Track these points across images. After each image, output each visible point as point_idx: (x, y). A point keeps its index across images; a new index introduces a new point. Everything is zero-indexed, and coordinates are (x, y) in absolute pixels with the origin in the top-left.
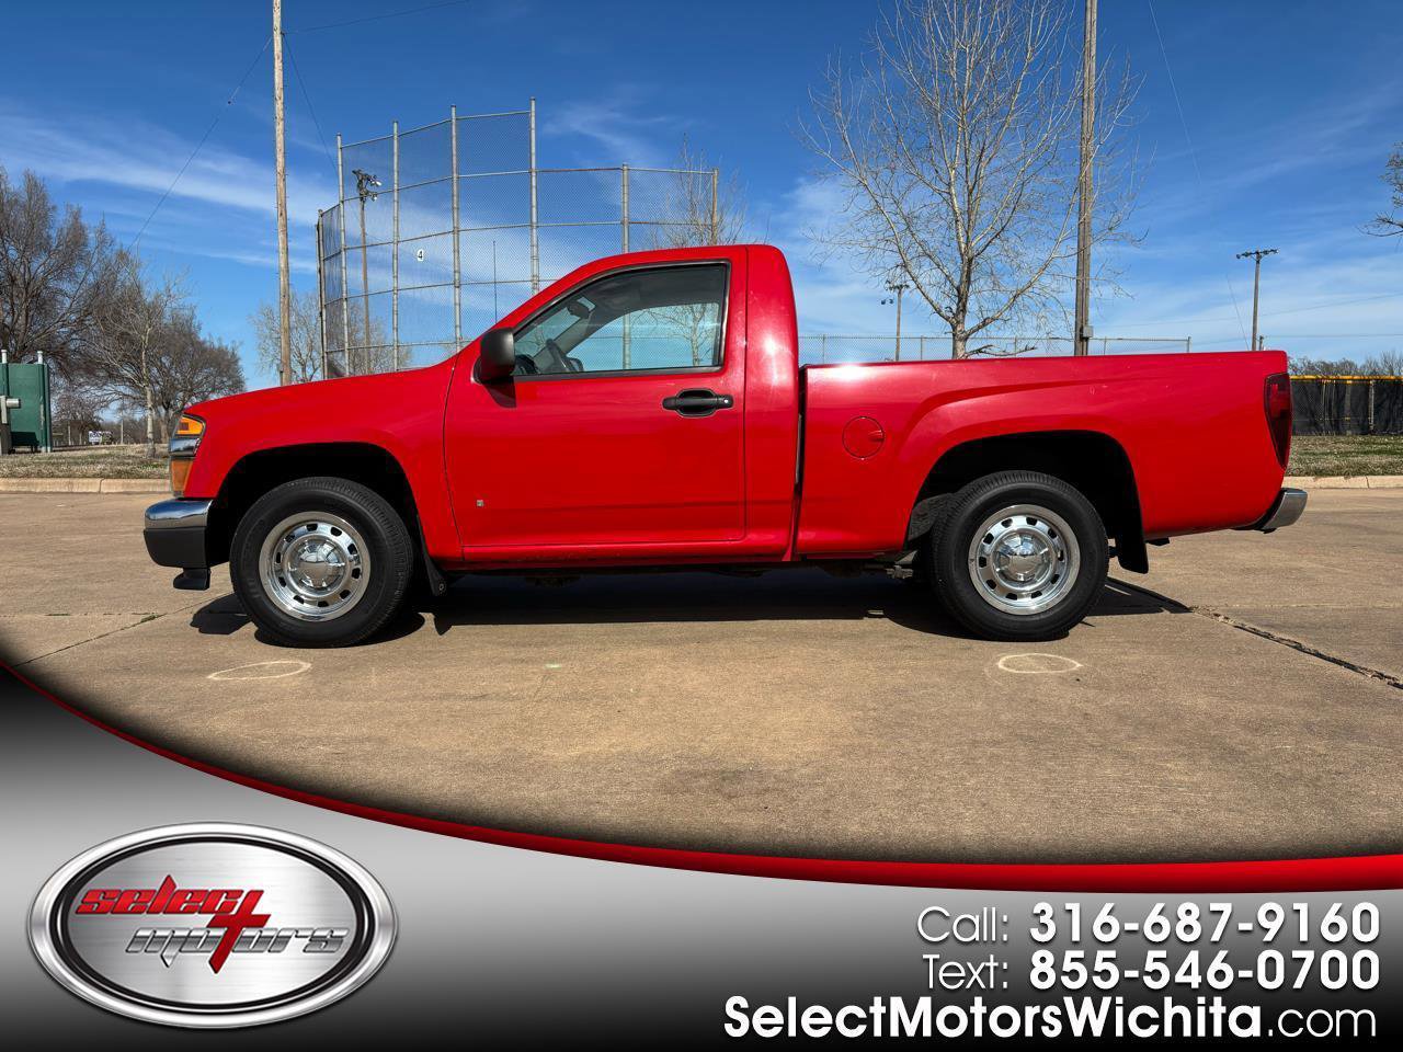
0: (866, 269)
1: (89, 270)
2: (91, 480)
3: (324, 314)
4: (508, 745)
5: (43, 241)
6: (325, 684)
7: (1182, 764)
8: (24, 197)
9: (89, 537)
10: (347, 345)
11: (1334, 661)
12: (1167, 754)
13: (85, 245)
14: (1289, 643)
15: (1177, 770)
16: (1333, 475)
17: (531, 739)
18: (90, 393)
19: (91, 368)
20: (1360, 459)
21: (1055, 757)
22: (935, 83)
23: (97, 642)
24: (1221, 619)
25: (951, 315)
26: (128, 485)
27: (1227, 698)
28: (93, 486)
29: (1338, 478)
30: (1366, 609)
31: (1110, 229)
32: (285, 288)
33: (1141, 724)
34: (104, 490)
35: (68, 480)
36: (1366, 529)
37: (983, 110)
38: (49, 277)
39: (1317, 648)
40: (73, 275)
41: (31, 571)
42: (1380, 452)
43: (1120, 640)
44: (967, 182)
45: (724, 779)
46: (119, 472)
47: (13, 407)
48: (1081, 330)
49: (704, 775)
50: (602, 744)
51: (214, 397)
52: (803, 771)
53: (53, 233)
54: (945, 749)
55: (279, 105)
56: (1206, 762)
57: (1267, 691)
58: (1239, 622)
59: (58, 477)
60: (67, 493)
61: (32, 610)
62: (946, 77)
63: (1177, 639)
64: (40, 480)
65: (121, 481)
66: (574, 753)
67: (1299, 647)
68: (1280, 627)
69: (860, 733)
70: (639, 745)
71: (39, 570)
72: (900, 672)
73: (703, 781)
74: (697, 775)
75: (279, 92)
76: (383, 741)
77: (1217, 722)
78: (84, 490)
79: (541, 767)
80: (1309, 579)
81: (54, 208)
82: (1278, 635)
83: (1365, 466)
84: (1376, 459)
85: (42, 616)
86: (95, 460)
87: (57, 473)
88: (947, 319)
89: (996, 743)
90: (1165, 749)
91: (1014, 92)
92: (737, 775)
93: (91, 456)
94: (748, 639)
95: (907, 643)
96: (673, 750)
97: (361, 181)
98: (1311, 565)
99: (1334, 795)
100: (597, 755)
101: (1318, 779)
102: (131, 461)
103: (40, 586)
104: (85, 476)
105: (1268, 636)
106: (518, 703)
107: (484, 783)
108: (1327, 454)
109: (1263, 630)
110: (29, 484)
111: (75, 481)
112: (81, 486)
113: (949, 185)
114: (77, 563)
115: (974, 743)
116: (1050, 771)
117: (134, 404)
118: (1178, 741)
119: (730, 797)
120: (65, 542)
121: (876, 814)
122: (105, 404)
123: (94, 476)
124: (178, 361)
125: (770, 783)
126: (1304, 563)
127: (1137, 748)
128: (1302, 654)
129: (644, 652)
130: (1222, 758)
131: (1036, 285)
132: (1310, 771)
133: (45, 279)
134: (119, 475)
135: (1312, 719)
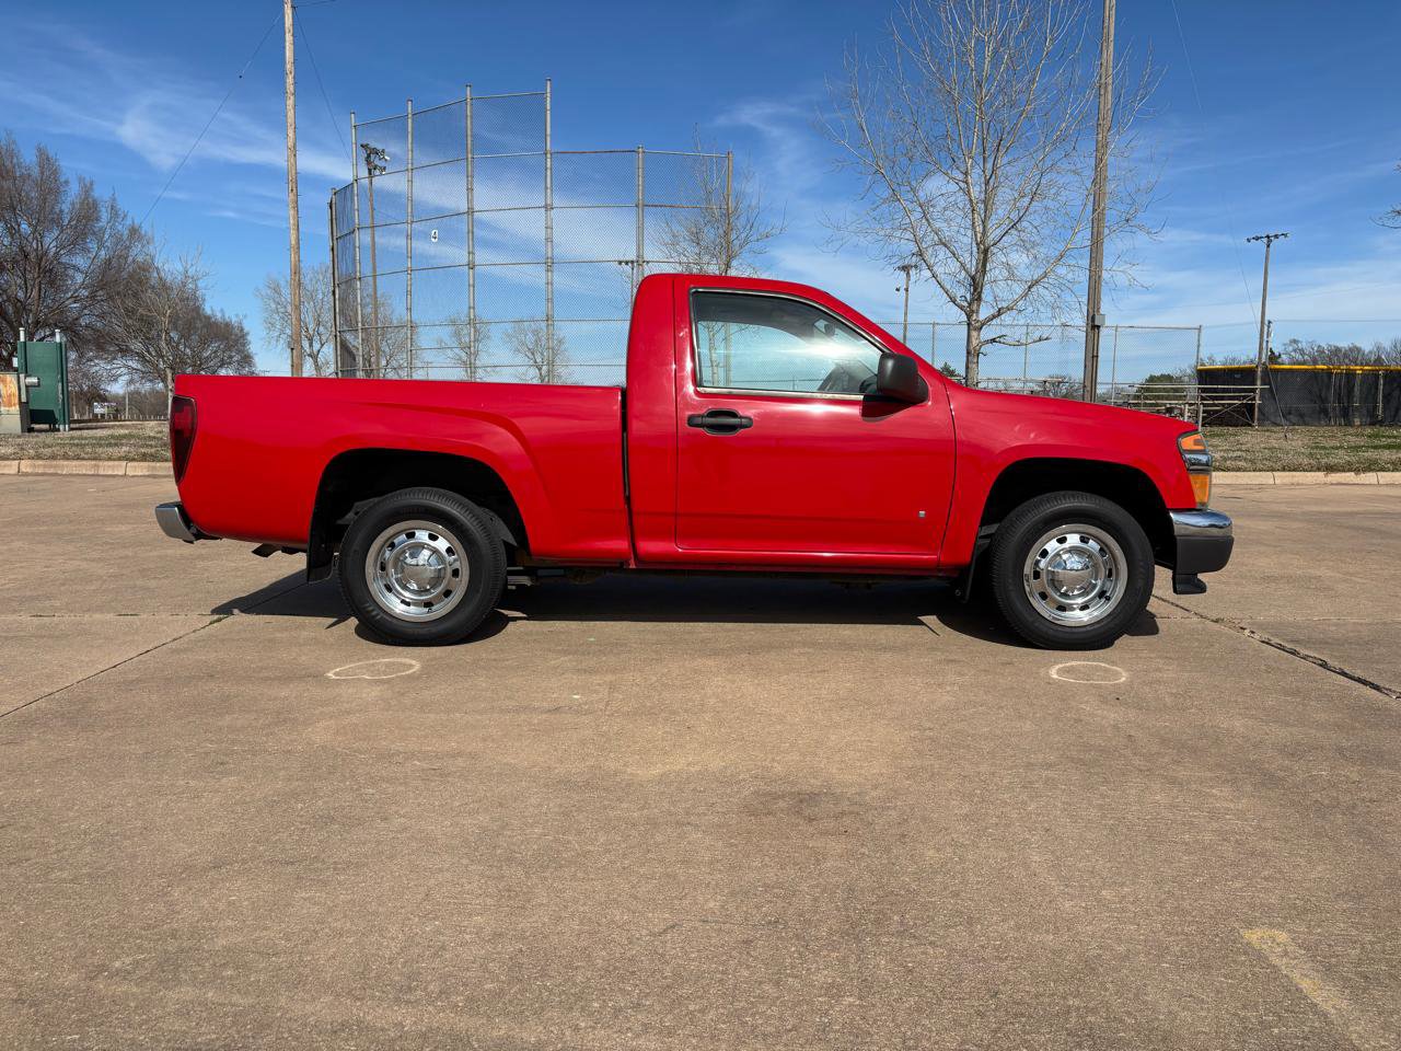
0: (882, 256)
1: (101, 245)
2: (116, 463)
3: (337, 292)
4: (591, 762)
5: (55, 216)
6: (403, 694)
7: (1226, 791)
8: (35, 172)
9: (130, 527)
10: (360, 325)
11: (1359, 680)
12: (1211, 779)
13: (98, 219)
14: (1315, 661)
15: (1221, 796)
16: (1344, 471)
17: (612, 755)
18: (100, 367)
19: (103, 343)
20: (1370, 454)
21: (1106, 781)
22: (953, 71)
23: (174, 645)
24: (1247, 632)
25: (965, 304)
26: (154, 468)
27: (1262, 720)
28: (119, 468)
29: (1348, 474)
30: (1385, 624)
31: (1127, 221)
32: (295, 265)
33: (1183, 747)
34: (130, 473)
35: (93, 462)
36: (1380, 532)
37: (1001, 98)
38: (62, 252)
39: (1342, 667)
40: (86, 250)
41: (84, 565)
42: (1389, 447)
43: (1152, 655)
44: (984, 172)
45: (801, 801)
46: (144, 455)
47: (33, 386)
48: (1093, 318)
49: (783, 797)
50: (679, 763)
51: (223, 372)
52: (874, 794)
53: (66, 207)
54: (1003, 772)
55: (290, 80)
56: (1249, 788)
57: (1298, 712)
58: (1265, 637)
59: (83, 459)
60: (93, 475)
61: (100, 609)
62: (964, 65)
63: (1207, 655)
64: (66, 463)
65: (146, 464)
66: (656, 771)
67: (1324, 665)
68: (1308, 642)
69: (920, 754)
70: (716, 764)
71: (94, 564)
72: (948, 688)
73: (781, 804)
74: (776, 797)
75: (289, 66)
76: (473, 756)
77: (1255, 746)
78: (110, 473)
79: (628, 785)
80: (1329, 589)
81: (67, 182)
82: (1304, 652)
83: (1375, 462)
84: (1386, 455)
85: (110, 616)
86: (117, 441)
87: (83, 455)
88: (961, 308)
89: (1050, 766)
90: (1209, 774)
91: (1032, 81)
92: (812, 798)
93: (113, 437)
94: (796, 651)
95: (950, 658)
96: (748, 770)
97: (369, 156)
98: (1330, 573)
99: (1369, 823)
100: (678, 774)
101: (1354, 806)
102: (153, 443)
103: (100, 582)
104: (110, 459)
105: (1294, 653)
106: (591, 717)
107: (578, 801)
108: (1337, 448)
109: (1288, 646)
110: (55, 467)
111: (101, 463)
112: (107, 468)
113: (966, 174)
114: (127, 557)
115: (1029, 766)
116: (1103, 796)
117: (143, 378)
118: (1219, 765)
119: (811, 820)
120: (110, 532)
121: (948, 838)
122: (115, 379)
123: (120, 459)
124: (185, 336)
125: (845, 805)
126: (1323, 572)
127: (1182, 774)
128: (1328, 672)
129: (699, 662)
130: (1263, 784)
131: (1052, 276)
132: (1346, 799)
133: (57, 253)
134: (144, 458)
135: (1345, 744)
